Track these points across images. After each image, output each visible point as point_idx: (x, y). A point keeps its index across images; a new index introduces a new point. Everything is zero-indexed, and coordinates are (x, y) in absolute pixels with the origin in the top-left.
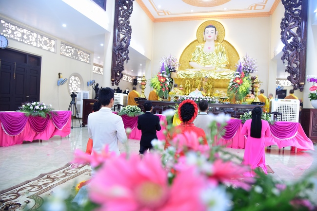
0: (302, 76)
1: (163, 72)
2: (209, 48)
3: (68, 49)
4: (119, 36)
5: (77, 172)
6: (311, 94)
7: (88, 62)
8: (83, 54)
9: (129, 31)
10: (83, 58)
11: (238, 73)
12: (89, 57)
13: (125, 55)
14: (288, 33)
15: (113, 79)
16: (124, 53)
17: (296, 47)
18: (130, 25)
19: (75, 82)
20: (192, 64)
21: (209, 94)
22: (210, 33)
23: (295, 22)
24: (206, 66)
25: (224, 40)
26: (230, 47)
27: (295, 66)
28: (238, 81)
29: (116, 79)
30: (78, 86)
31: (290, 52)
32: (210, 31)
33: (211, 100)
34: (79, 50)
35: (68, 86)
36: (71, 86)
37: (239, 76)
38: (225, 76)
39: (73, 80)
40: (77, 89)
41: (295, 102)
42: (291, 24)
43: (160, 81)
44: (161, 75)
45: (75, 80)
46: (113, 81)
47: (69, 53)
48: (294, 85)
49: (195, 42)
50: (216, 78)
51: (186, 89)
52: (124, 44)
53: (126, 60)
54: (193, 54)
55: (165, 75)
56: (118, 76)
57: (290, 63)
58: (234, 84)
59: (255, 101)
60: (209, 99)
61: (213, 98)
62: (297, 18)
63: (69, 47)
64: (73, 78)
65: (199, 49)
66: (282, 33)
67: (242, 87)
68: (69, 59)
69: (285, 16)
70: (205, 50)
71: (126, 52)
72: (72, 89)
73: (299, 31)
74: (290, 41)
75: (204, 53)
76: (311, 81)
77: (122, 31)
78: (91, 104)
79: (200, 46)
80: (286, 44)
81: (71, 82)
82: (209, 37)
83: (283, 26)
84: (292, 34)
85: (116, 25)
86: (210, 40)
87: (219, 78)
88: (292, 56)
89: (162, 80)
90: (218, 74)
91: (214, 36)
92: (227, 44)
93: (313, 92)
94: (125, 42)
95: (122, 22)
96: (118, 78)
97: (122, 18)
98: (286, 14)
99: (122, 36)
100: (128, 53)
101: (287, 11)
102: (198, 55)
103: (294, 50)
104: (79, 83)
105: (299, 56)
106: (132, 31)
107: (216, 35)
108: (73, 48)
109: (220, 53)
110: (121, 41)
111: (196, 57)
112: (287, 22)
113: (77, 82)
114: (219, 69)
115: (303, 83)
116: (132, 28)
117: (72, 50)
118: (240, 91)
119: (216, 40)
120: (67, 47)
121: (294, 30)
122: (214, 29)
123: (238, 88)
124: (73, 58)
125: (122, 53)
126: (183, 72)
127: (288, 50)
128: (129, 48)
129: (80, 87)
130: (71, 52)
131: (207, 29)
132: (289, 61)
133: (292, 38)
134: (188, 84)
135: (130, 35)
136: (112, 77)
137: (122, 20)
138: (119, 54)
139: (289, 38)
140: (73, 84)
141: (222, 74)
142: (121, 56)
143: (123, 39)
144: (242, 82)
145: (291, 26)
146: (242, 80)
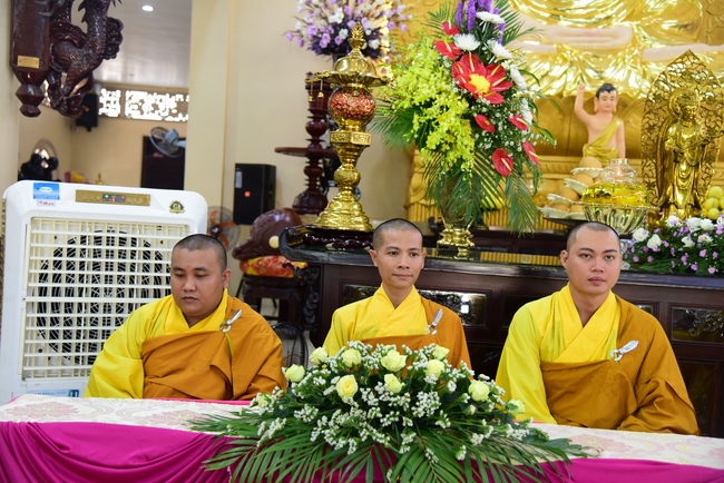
15: (33, 63)
43: (465, 93)
44: (468, 42)
46: (27, 76)
55: (497, 49)
56: (81, 40)
89: (480, 83)
136: (20, 41)
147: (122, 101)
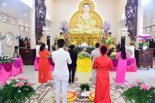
0: (135, 34)
1: (66, 33)
2: (86, 16)
3: (3, 17)
4: (39, 11)
5: (46, 90)
6: (139, 43)
7: (15, 24)
8: (12, 20)
9: (45, 9)
10: (13, 22)
11: (105, 33)
12: (16, 21)
13: (43, 23)
14: (128, 12)
15: (37, 37)
16: (42, 21)
17: (132, 20)
18: (45, 5)
19: (9, 37)
20: (77, 25)
21: (91, 44)
22: (86, 8)
23: (132, 7)
24: (85, 26)
25: (94, 12)
26: (97, 15)
27: (132, 29)
28: (105, 37)
29: (38, 37)
30: (10, 39)
31: (129, 22)
32: (86, 7)
33: (92, 47)
34: (9, 17)
35: (5, 40)
36: (7, 40)
37: (106, 35)
38: (95, 32)
39: (8, 36)
40: (10, 41)
41: (132, 47)
42: (130, 8)
43: (65, 38)
45: (9, 36)
46: (36, 38)
47: (4, 19)
48: (132, 38)
49: (78, 13)
50: (91, 33)
51: (79, 42)
52: (42, 17)
53: (44, 26)
54: (77, 20)
55: (67, 35)
57: (129, 28)
58: (103, 39)
59: (114, 47)
60: (91, 47)
61: (93, 46)
62: (133, 5)
63: (4, 16)
64: (8, 35)
65: (81, 17)
66: (126, 12)
67: (107, 40)
68: (4, 23)
69: (127, 3)
70: (84, 17)
71: (44, 21)
72: (8, 42)
73: (134, 11)
74: (129, 16)
75: (83, 19)
76: (139, 37)
77: (40, 9)
78: (26, 52)
79: (81, 15)
80: (127, 18)
81: (6, 37)
82: (86, 10)
83: (126, 9)
84: (130, 13)
85: (36, 5)
86: (86, 12)
87: (93, 33)
88: (131, 24)
89: (66, 37)
90: (91, 31)
91: (88, 10)
92: (95, 14)
93: (140, 42)
94: (43, 16)
95: (40, 3)
96: (39, 36)
97: (40, 1)
98: (128, 3)
99: (40, 12)
100: (45, 21)
101: (128, 1)
102: (80, 20)
103: (131, 21)
104: (11, 38)
105: (133, 24)
106: (47, 9)
107: (90, 9)
108: (6, 16)
109: (92, 19)
110: (40, 15)
111: (79, 21)
112: (128, 7)
113: (10, 37)
114: (92, 28)
115: (136, 37)
116: (46, 7)
117: (6, 17)
118: (106, 42)
119: (89, 11)
120: (2, 16)
121: (131, 11)
122: (88, 5)
123: (105, 41)
124: (6, 23)
125: (41, 21)
126: (73, 30)
127: (128, 21)
128: (45, 19)
129: (12, 40)
130: (5, 18)
131: (85, 5)
132: (129, 27)
133: (131, 15)
134: (79, 39)
135: (46, 11)
136: (36, 35)
137: (40, 2)
138: (39, 22)
139: (129, 15)
140: (8, 39)
141: (94, 31)
142: (41, 23)
143: (41, 14)
144: (107, 38)
145: (130, 9)
146: (107, 36)
147: (44, 32)
